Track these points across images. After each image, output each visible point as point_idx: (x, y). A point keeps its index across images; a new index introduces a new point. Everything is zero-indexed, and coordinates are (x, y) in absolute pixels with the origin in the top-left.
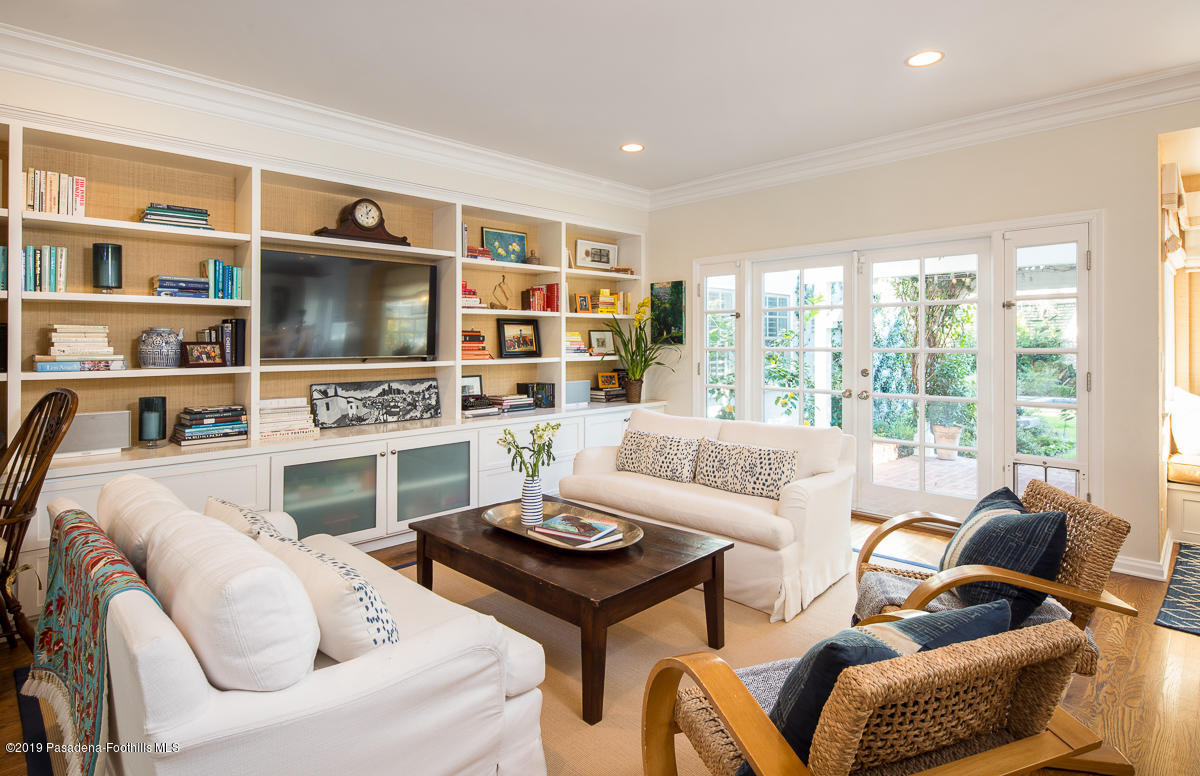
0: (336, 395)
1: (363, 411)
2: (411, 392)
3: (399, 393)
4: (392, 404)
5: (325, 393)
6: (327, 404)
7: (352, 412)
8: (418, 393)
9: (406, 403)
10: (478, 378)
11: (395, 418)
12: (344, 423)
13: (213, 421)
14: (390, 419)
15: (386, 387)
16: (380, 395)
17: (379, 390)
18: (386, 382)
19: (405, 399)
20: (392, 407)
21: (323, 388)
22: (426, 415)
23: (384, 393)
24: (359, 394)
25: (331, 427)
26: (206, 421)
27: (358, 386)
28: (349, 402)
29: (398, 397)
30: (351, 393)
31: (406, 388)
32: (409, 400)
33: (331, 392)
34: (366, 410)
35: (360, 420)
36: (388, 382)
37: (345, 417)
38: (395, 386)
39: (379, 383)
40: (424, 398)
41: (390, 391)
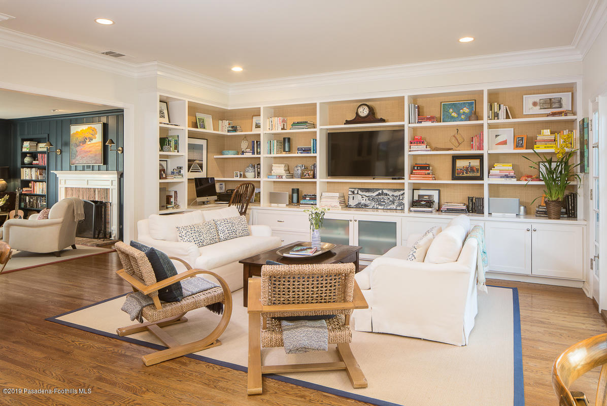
0: (358, 193)
1: (368, 202)
2: (393, 195)
3: (386, 195)
4: (382, 200)
5: (353, 192)
6: (353, 197)
7: (363, 202)
8: (397, 196)
9: (389, 200)
10: (438, 191)
11: (382, 207)
12: (359, 206)
13: (308, 199)
14: (380, 207)
15: (380, 191)
16: (377, 195)
17: (377, 193)
18: (381, 189)
19: (389, 199)
20: (383, 202)
21: (353, 190)
22: (398, 208)
23: (379, 194)
24: (367, 194)
25: (353, 207)
26: (307, 198)
27: (368, 190)
28: (362, 197)
29: (386, 197)
30: (364, 193)
31: (390, 193)
32: (391, 199)
33: (356, 192)
34: (369, 202)
35: (366, 206)
36: (382, 189)
37: (359, 203)
38: (385, 191)
39: (378, 190)
40: (399, 199)
41: (382, 194)
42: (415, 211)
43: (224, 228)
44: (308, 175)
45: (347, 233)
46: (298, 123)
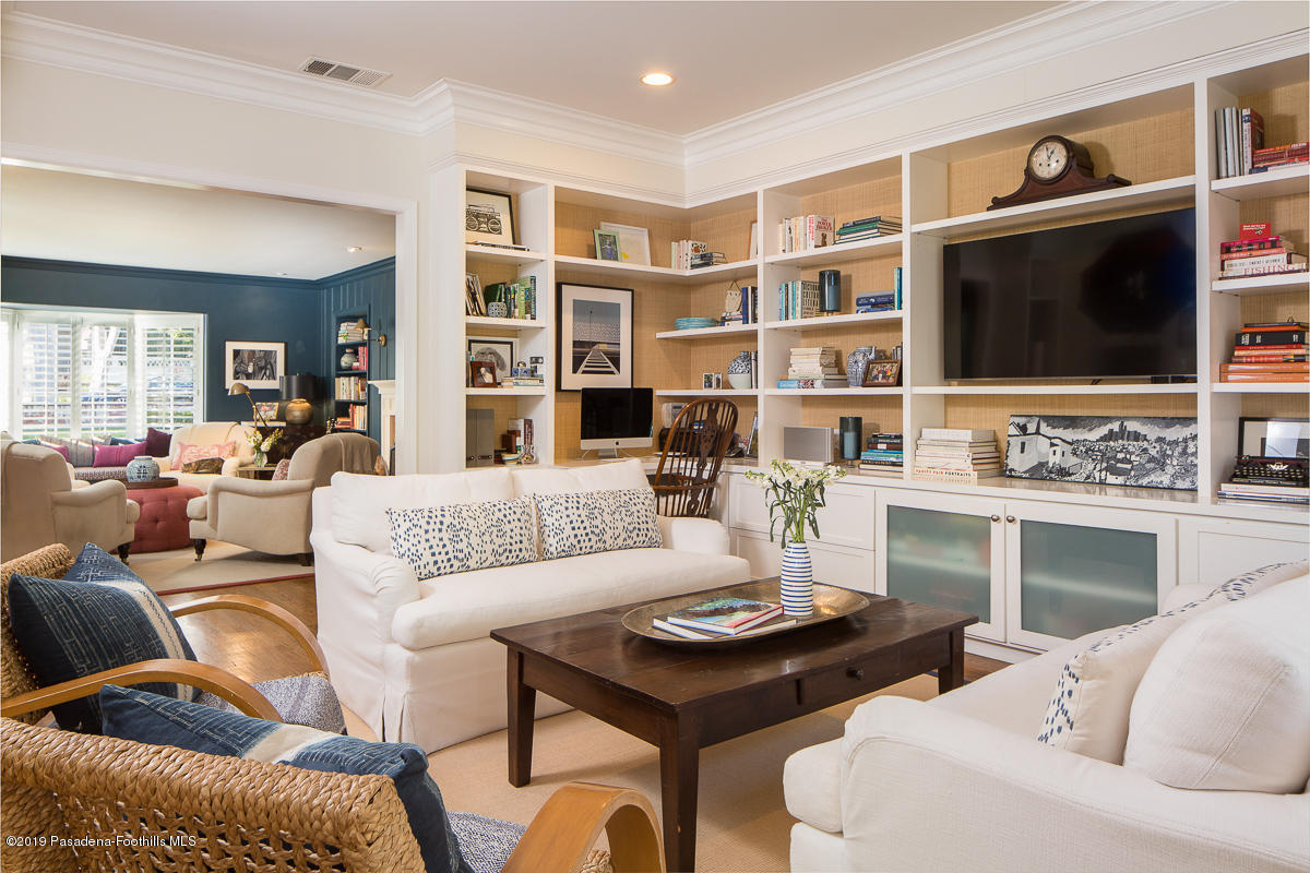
0: (1038, 432)
1: (1071, 461)
2: (1160, 440)
3: (1137, 439)
4: (1120, 456)
5: (1023, 429)
6: (1023, 444)
7: (1054, 460)
8: (1176, 442)
9: (1146, 457)
11: (1120, 480)
12: (1041, 474)
13: (884, 446)
14: (1111, 479)
15: (1115, 426)
16: (1103, 439)
17: (1104, 430)
18: (1118, 418)
19: (1145, 450)
20: (1122, 461)
21: (1022, 421)
22: (1180, 484)
23: (1111, 436)
24: (1069, 435)
25: (1020, 477)
26: (880, 446)
27: (1071, 422)
28: (1052, 445)
29: (1132, 446)
30: (1059, 432)
31: (1151, 432)
32: (1153, 452)
33: (1031, 428)
34: (1075, 460)
35: (1063, 472)
36: (1122, 419)
37: (1042, 465)
38: (1132, 426)
39: (1108, 419)
40: (1184, 452)
41: (1122, 434)
42: (1238, 498)
43: (562, 522)
44: (884, 377)
45: (986, 559)
46: (855, 224)
